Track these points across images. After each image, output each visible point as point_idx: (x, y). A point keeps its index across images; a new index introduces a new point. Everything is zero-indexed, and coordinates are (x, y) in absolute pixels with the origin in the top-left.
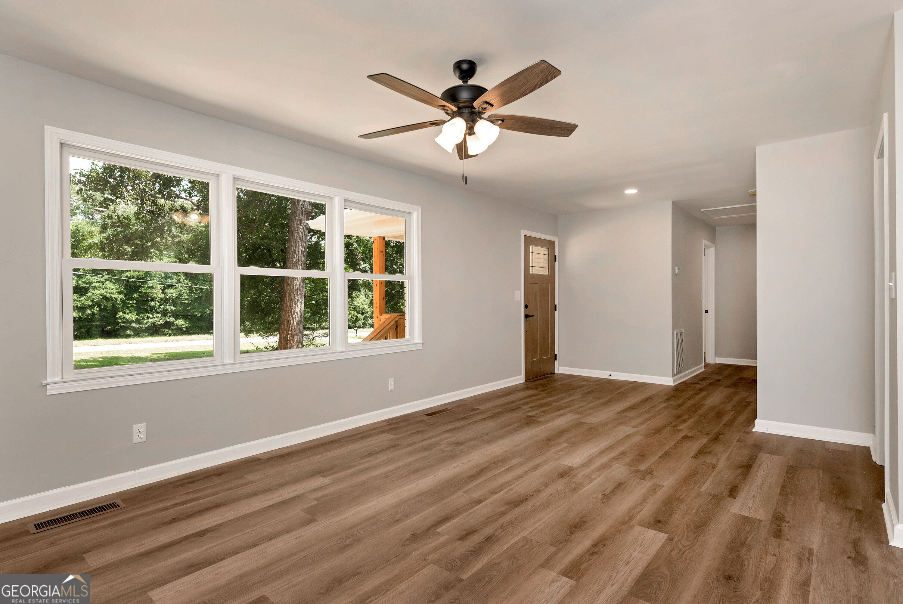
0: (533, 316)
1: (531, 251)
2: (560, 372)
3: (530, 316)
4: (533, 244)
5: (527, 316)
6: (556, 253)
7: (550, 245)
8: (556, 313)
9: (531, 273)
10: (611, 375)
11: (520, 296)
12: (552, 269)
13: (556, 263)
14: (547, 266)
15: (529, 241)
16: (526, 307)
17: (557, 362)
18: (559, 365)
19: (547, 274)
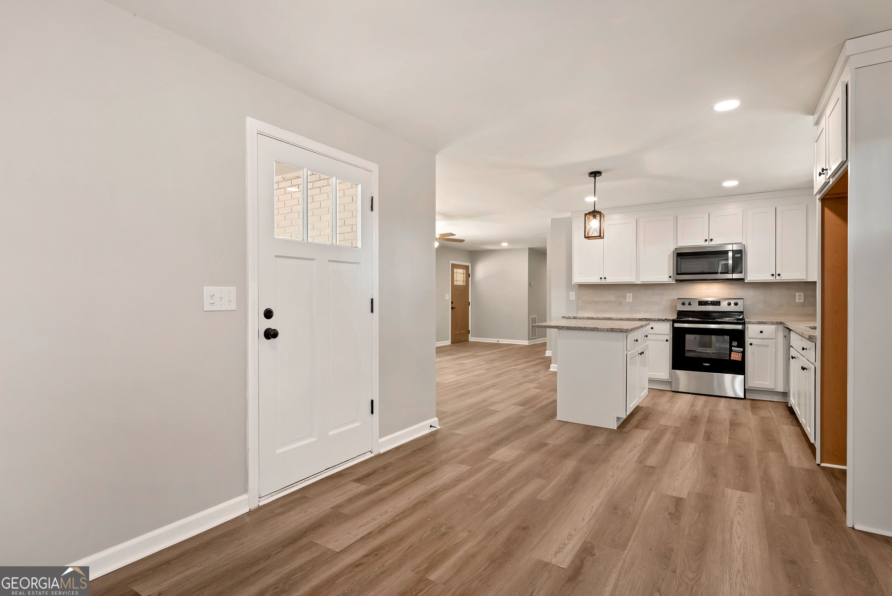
0: (456, 308)
1: (455, 272)
2: (472, 341)
3: (454, 308)
4: (457, 268)
5: (452, 308)
6: (470, 273)
7: (467, 268)
8: (470, 307)
9: (455, 284)
10: (498, 341)
11: (448, 297)
12: (467, 281)
13: (470, 278)
14: (464, 280)
15: (454, 266)
16: (452, 303)
17: (470, 335)
18: (471, 337)
19: (464, 284)
